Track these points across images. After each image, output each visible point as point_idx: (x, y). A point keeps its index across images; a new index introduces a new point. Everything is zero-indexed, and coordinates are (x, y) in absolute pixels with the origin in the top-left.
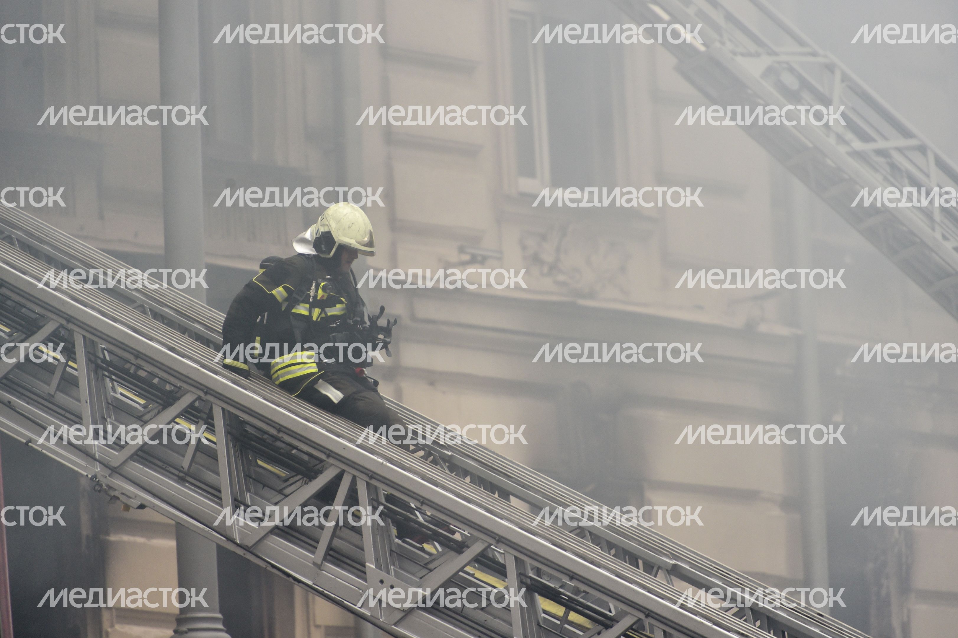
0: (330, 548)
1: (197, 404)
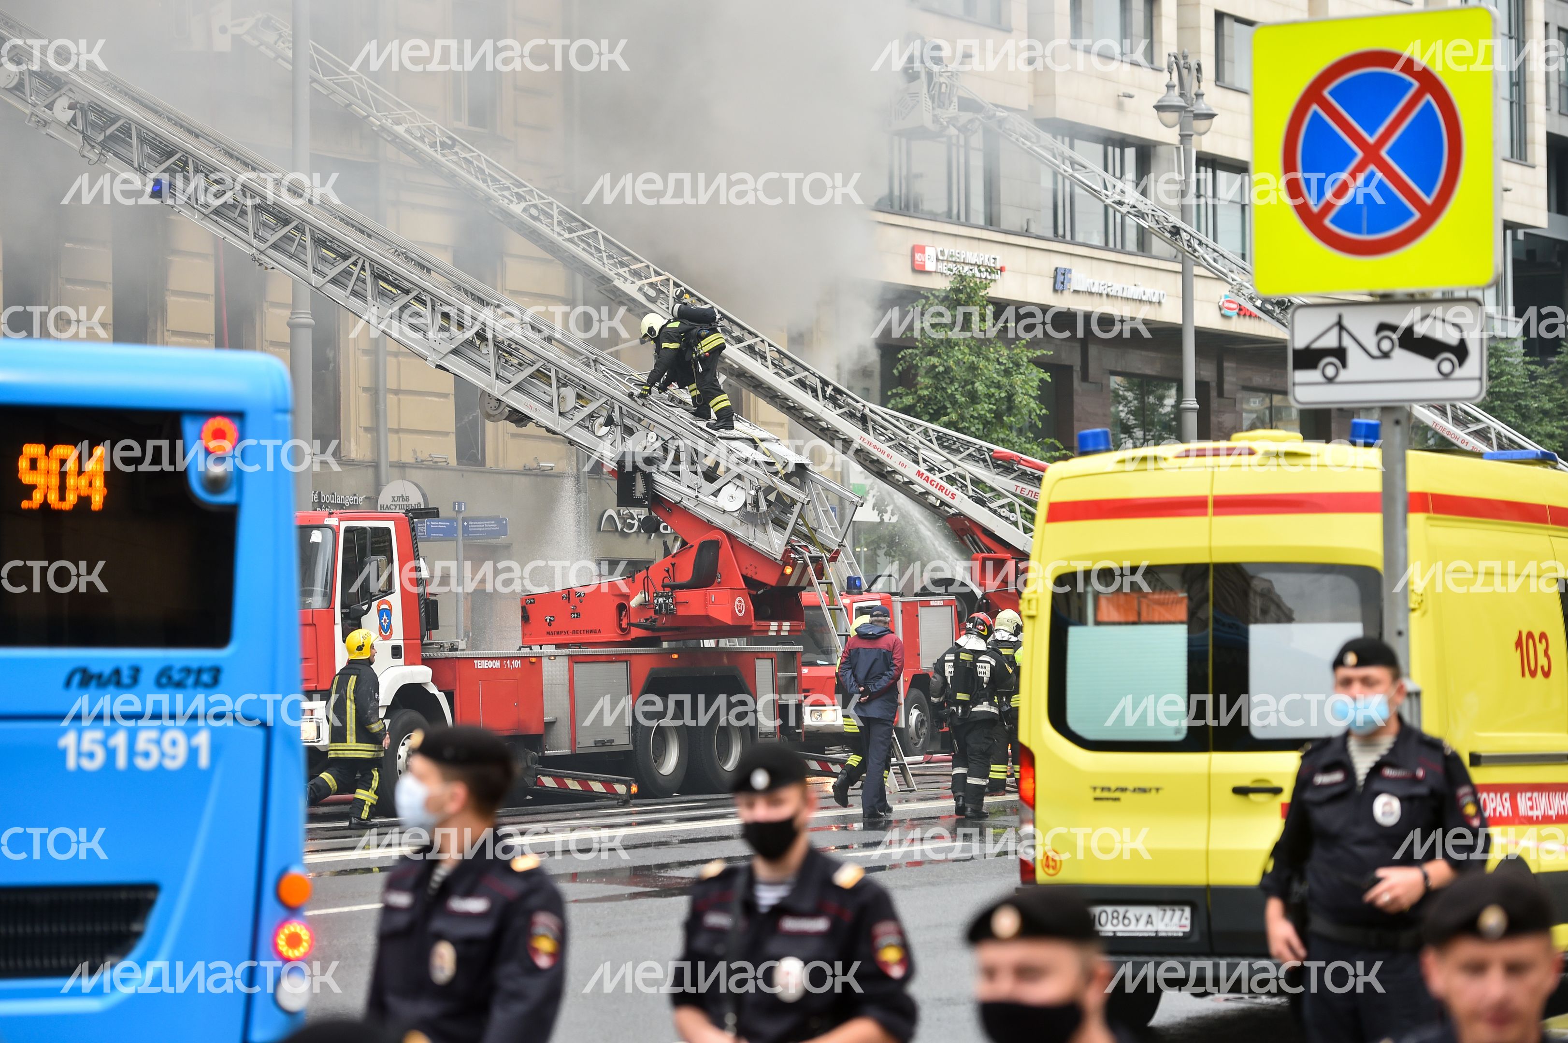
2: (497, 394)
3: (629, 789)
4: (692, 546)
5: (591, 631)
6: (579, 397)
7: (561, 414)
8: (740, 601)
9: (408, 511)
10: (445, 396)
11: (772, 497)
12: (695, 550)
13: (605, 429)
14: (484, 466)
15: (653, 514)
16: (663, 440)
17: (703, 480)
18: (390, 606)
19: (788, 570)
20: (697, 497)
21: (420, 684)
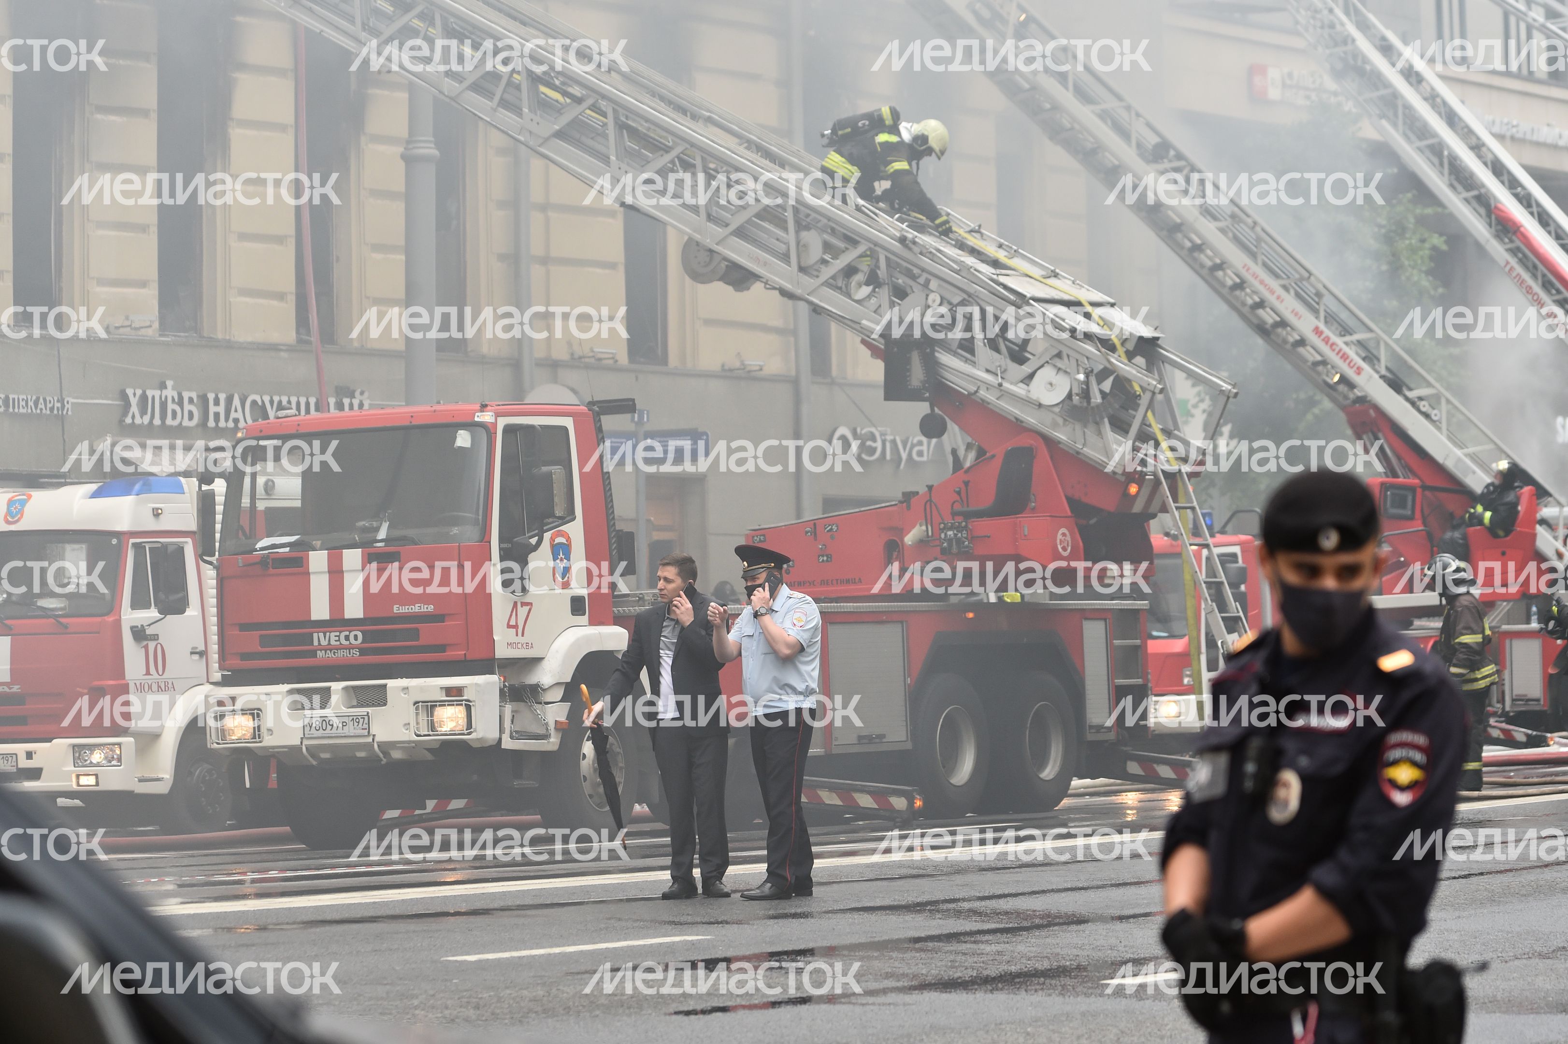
0: (502, 99)
1: (425, 11)
2: (709, 242)
3: (911, 803)
4: (993, 456)
5: (848, 581)
6: (827, 247)
7: (802, 269)
8: (1064, 534)
9: (591, 404)
10: (612, 266)
11: (1107, 385)
12: (997, 463)
13: (866, 290)
14: (666, 365)
15: (936, 410)
16: (950, 303)
17: (1009, 361)
18: (568, 539)
19: (1133, 489)
20: (1000, 385)
21: (612, 651)
